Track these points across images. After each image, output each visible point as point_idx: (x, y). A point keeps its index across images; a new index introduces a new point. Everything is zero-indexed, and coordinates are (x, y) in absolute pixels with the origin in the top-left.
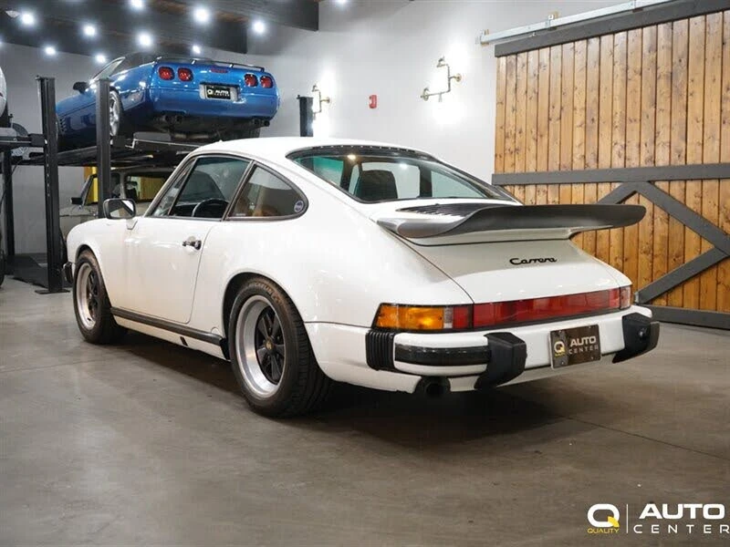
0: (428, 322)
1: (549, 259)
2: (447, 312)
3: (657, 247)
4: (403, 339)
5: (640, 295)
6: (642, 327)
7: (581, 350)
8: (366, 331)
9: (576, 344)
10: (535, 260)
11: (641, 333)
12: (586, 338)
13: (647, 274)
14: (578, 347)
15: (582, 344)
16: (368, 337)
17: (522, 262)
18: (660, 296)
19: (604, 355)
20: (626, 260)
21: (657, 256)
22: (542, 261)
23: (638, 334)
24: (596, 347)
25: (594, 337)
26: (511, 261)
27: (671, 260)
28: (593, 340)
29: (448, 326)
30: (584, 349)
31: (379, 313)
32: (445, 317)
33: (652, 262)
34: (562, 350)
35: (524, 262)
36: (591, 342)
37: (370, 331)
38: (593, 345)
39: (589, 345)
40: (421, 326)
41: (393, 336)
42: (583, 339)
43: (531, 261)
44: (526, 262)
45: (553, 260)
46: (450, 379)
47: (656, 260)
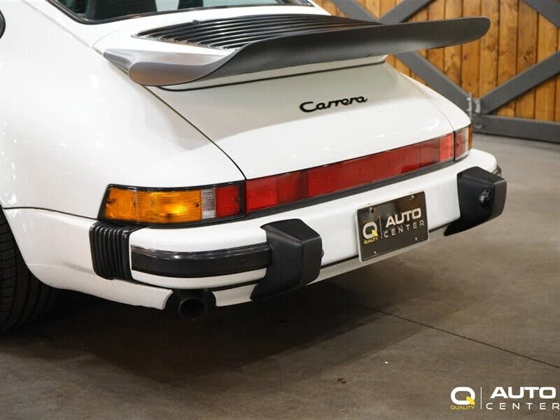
0: (179, 210)
1: (357, 99)
2: (206, 196)
3: (503, 42)
4: (143, 239)
5: (482, 103)
6: (484, 189)
7: (401, 230)
8: (90, 224)
9: (393, 223)
10: (337, 102)
11: (482, 198)
12: (407, 213)
13: (492, 77)
14: (396, 226)
15: (402, 221)
16: (93, 234)
17: (318, 108)
18: (507, 105)
19: (431, 231)
20: (465, 58)
21: (503, 53)
22: (347, 102)
23: (478, 199)
24: (422, 223)
25: (419, 210)
26: (301, 107)
27: (521, 59)
28: (417, 213)
29: (208, 214)
30: (405, 228)
31: (107, 200)
32: (204, 201)
33: (497, 60)
34: (375, 233)
35: (321, 107)
36: (414, 217)
37: (96, 225)
38: (417, 220)
39: (412, 221)
40: (169, 216)
41: (128, 234)
42: (403, 214)
43: (330, 103)
44: (324, 107)
45: (363, 100)
46: (214, 293)
47: (502, 58)
